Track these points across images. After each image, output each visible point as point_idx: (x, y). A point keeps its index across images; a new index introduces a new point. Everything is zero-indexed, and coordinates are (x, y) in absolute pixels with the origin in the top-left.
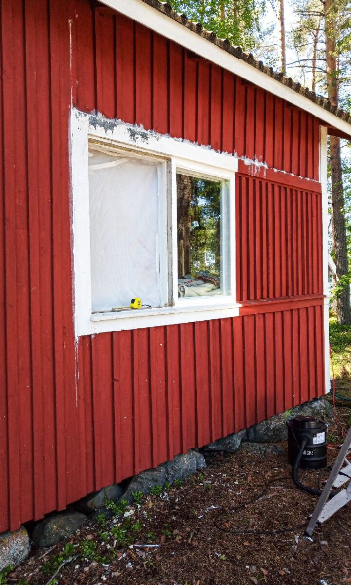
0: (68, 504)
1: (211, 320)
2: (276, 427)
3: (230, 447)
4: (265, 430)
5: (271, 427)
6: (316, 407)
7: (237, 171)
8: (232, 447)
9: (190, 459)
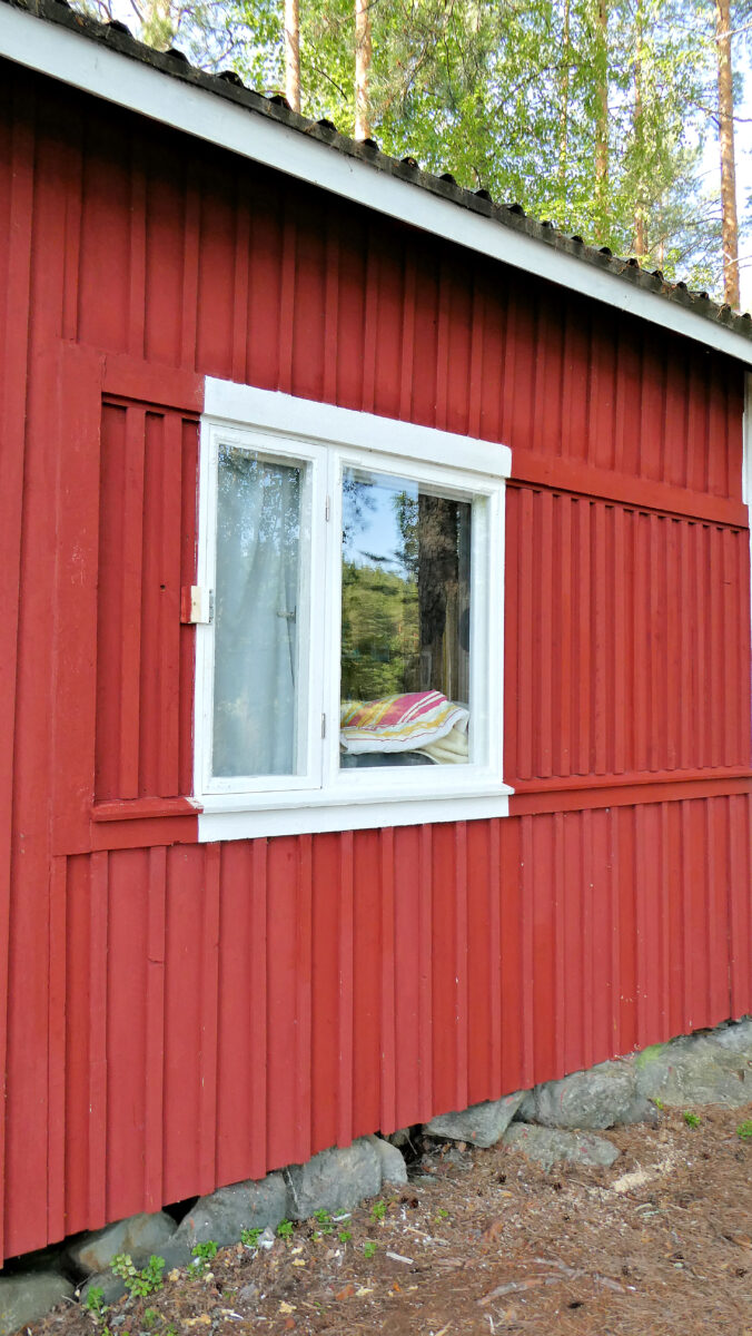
0: (7, 1258)
1: (427, 824)
2: (604, 1091)
3: (477, 1133)
4: (576, 1097)
5: (593, 1091)
6: (730, 1043)
7: (509, 476)
8: (481, 1134)
9: (362, 1159)
